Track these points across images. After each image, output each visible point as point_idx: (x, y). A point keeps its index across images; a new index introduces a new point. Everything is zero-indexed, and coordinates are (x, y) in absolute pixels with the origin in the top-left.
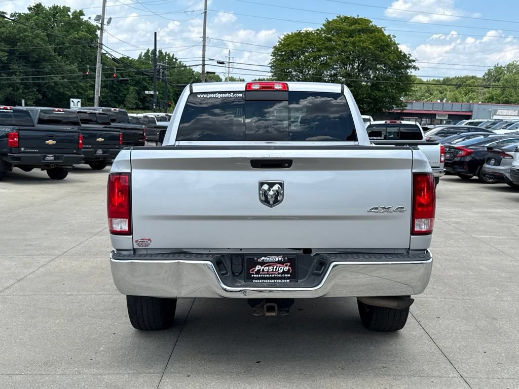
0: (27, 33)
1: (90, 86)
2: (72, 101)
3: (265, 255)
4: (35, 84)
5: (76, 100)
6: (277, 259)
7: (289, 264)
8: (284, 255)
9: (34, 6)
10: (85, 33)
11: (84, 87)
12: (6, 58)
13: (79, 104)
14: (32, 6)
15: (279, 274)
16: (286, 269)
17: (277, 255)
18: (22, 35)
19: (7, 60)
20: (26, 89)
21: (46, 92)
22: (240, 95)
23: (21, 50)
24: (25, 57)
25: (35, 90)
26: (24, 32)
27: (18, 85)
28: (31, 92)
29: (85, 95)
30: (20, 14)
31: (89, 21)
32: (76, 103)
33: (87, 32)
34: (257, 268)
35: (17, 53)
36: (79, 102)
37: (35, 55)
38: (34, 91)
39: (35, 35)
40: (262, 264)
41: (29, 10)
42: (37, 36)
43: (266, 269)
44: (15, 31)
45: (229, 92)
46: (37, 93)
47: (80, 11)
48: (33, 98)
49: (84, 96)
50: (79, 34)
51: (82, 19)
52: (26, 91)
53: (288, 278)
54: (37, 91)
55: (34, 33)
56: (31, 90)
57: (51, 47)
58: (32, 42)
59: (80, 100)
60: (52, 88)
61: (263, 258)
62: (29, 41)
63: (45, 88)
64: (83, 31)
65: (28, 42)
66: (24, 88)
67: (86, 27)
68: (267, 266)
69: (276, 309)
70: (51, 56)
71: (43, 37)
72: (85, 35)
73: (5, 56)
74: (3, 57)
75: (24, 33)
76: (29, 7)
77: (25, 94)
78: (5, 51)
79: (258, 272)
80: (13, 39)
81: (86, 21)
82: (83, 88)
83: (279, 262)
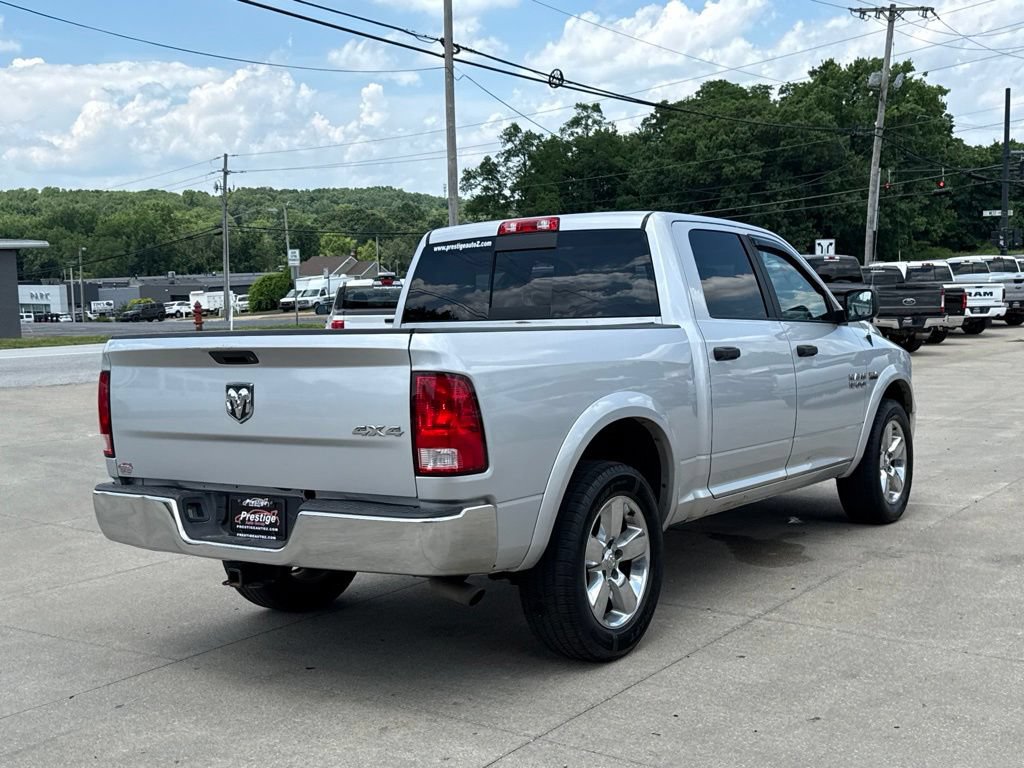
0: (798, 121)
1: (921, 208)
2: (819, 244)
3: (251, 496)
4: (810, 215)
5: (825, 243)
6: (264, 503)
7: (276, 512)
8: (270, 497)
9: (820, 68)
10: (914, 106)
11: (908, 212)
12: (760, 171)
13: (832, 250)
14: (816, 68)
15: (266, 526)
16: (273, 519)
17: (263, 497)
18: (788, 125)
19: (761, 175)
20: (795, 226)
21: (830, 227)
22: (489, 243)
23: (786, 154)
24: (794, 166)
25: (811, 225)
26: (794, 119)
27: (779, 219)
28: (803, 230)
29: (909, 227)
30: (795, 85)
31: (924, 79)
32: (825, 247)
33: (917, 103)
34: (242, 516)
35: (780, 161)
36: (831, 244)
37: (811, 160)
38: (808, 227)
39: (812, 122)
40: (248, 509)
41: (811, 76)
42: (817, 123)
43: (252, 517)
44: (778, 119)
45: (474, 240)
46: (815, 230)
47: (905, 63)
48: (806, 242)
49: (907, 230)
50: (901, 109)
51: (911, 78)
52: (794, 229)
53: (275, 534)
54: (813, 227)
55: (812, 119)
56: (802, 226)
57: (842, 140)
58: (807, 135)
59: (833, 241)
60: (843, 218)
61: (248, 501)
62: (802, 136)
63: (830, 220)
64: (908, 102)
65: (799, 137)
66: (790, 223)
67: (915, 93)
68: (254, 513)
69: (240, 577)
70: (843, 157)
71: (829, 124)
72: (912, 109)
73: (759, 168)
74: (755, 169)
75: (793, 122)
76: (811, 70)
77: (792, 235)
78: (758, 159)
79: (244, 522)
80: (773, 135)
81: (917, 80)
82: (905, 212)
83: (264, 508)
